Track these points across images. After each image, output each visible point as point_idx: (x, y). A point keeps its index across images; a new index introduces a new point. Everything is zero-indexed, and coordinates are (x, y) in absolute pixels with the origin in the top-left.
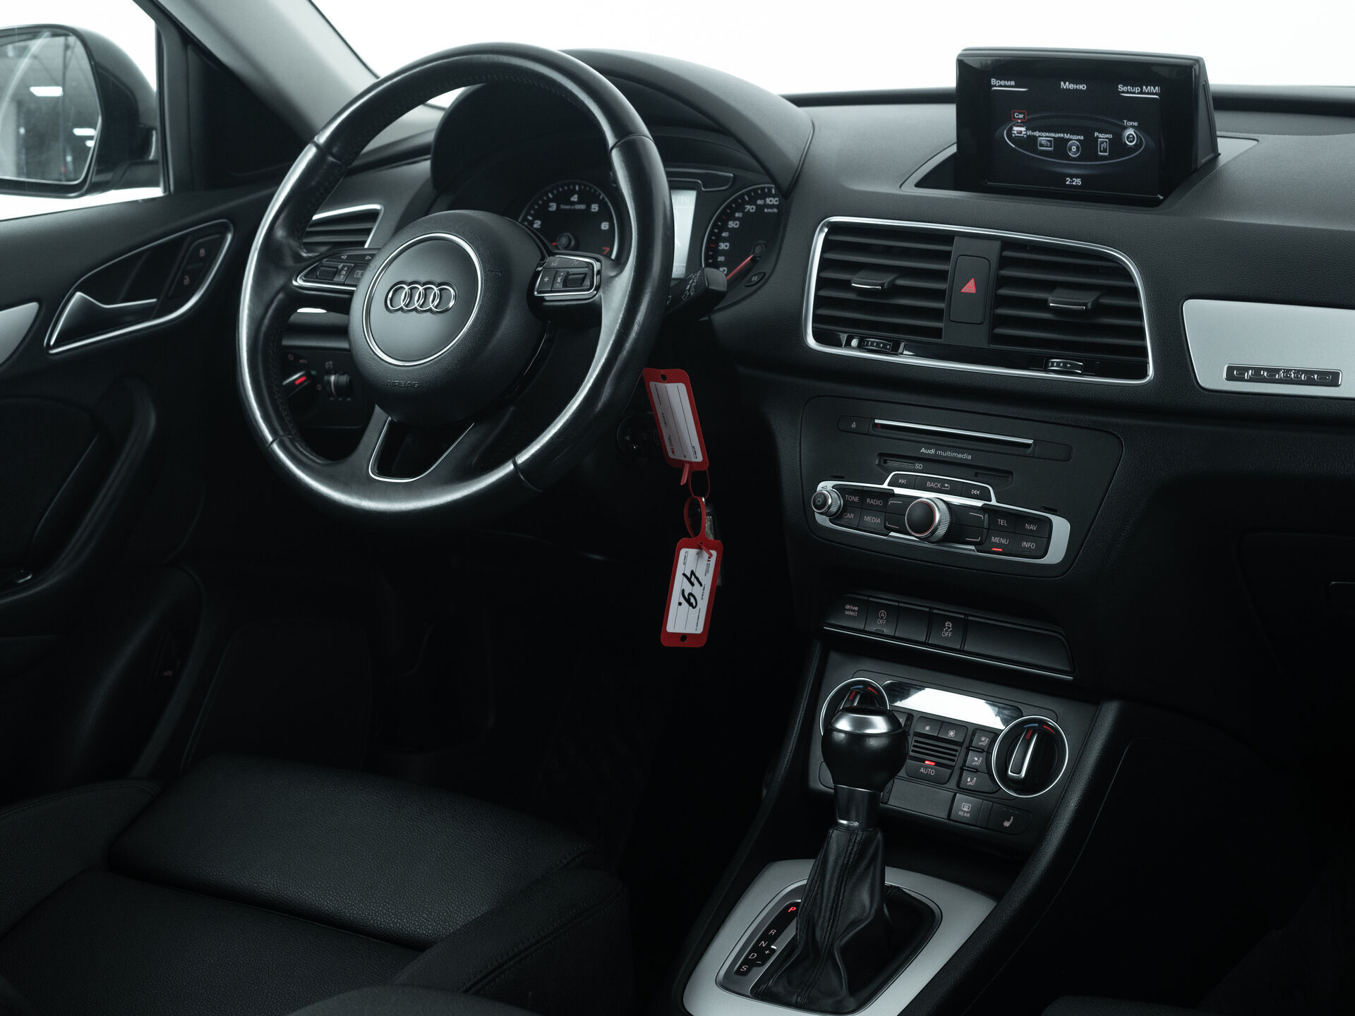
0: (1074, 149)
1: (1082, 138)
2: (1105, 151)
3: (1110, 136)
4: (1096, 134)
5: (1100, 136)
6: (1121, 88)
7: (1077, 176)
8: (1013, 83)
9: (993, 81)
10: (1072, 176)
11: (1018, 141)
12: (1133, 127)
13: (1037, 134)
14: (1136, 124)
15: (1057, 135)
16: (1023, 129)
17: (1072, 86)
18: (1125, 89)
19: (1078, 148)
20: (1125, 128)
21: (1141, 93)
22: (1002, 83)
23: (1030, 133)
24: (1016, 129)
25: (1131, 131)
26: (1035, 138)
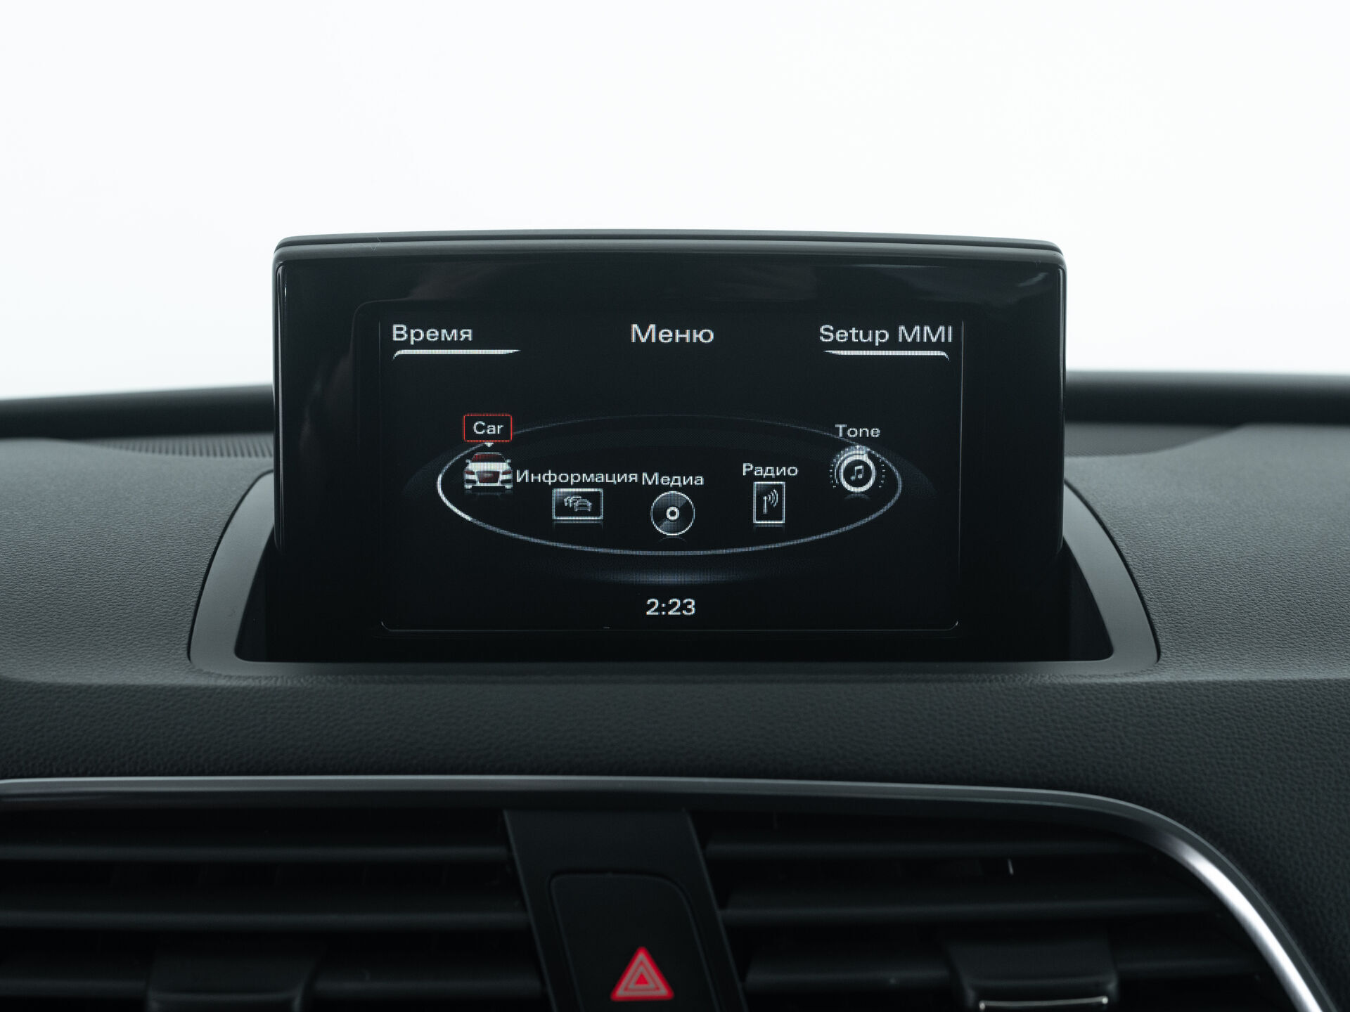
0: (673, 514)
1: (700, 480)
2: (774, 513)
3: (792, 471)
4: (746, 468)
5: (759, 471)
6: (827, 333)
7: (682, 591)
8: (466, 334)
9: (399, 332)
10: (664, 593)
11: (480, 502)
12: (864, 441)
13: (549, 477)
14: (875, 433)
15: (617, 479)
16: (502, 467)
17: (666, 336)
18: (841, 335)
19: (685, 510)
20: (844, 445)
21: (893, 344)
22: (431, 334)
23: (524, 476)
24: (474, 467)
25: (860, 454)
26: (546, 489)
